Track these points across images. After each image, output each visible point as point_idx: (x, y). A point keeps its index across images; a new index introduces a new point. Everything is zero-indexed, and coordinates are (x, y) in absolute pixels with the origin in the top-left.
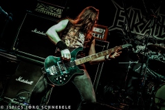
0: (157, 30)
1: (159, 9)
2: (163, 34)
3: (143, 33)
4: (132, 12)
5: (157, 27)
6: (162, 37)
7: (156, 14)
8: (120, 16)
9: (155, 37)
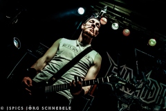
0: (144, 93)
1: (149, 73)
2: (149, 97)
3: (130, 92)
4: (125, 70)
5: (145, 90)
6: (148, 100)
7: (147, 77)
8: (113, 71)
9: (141, 99)
